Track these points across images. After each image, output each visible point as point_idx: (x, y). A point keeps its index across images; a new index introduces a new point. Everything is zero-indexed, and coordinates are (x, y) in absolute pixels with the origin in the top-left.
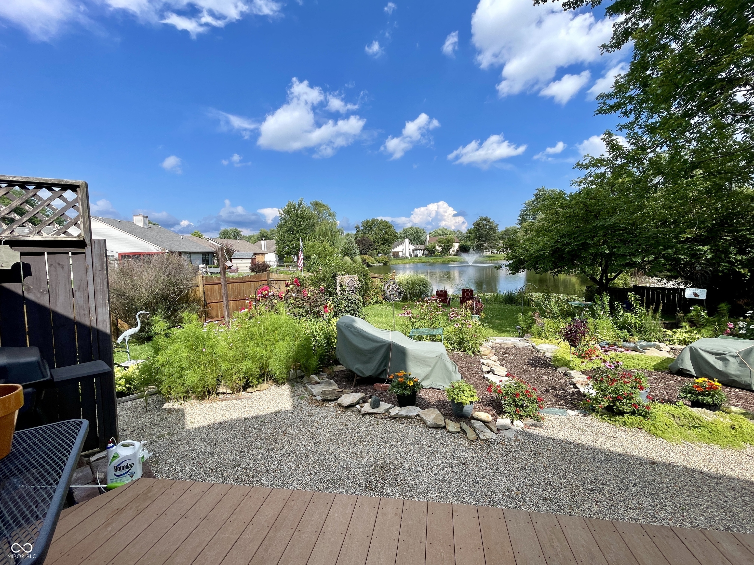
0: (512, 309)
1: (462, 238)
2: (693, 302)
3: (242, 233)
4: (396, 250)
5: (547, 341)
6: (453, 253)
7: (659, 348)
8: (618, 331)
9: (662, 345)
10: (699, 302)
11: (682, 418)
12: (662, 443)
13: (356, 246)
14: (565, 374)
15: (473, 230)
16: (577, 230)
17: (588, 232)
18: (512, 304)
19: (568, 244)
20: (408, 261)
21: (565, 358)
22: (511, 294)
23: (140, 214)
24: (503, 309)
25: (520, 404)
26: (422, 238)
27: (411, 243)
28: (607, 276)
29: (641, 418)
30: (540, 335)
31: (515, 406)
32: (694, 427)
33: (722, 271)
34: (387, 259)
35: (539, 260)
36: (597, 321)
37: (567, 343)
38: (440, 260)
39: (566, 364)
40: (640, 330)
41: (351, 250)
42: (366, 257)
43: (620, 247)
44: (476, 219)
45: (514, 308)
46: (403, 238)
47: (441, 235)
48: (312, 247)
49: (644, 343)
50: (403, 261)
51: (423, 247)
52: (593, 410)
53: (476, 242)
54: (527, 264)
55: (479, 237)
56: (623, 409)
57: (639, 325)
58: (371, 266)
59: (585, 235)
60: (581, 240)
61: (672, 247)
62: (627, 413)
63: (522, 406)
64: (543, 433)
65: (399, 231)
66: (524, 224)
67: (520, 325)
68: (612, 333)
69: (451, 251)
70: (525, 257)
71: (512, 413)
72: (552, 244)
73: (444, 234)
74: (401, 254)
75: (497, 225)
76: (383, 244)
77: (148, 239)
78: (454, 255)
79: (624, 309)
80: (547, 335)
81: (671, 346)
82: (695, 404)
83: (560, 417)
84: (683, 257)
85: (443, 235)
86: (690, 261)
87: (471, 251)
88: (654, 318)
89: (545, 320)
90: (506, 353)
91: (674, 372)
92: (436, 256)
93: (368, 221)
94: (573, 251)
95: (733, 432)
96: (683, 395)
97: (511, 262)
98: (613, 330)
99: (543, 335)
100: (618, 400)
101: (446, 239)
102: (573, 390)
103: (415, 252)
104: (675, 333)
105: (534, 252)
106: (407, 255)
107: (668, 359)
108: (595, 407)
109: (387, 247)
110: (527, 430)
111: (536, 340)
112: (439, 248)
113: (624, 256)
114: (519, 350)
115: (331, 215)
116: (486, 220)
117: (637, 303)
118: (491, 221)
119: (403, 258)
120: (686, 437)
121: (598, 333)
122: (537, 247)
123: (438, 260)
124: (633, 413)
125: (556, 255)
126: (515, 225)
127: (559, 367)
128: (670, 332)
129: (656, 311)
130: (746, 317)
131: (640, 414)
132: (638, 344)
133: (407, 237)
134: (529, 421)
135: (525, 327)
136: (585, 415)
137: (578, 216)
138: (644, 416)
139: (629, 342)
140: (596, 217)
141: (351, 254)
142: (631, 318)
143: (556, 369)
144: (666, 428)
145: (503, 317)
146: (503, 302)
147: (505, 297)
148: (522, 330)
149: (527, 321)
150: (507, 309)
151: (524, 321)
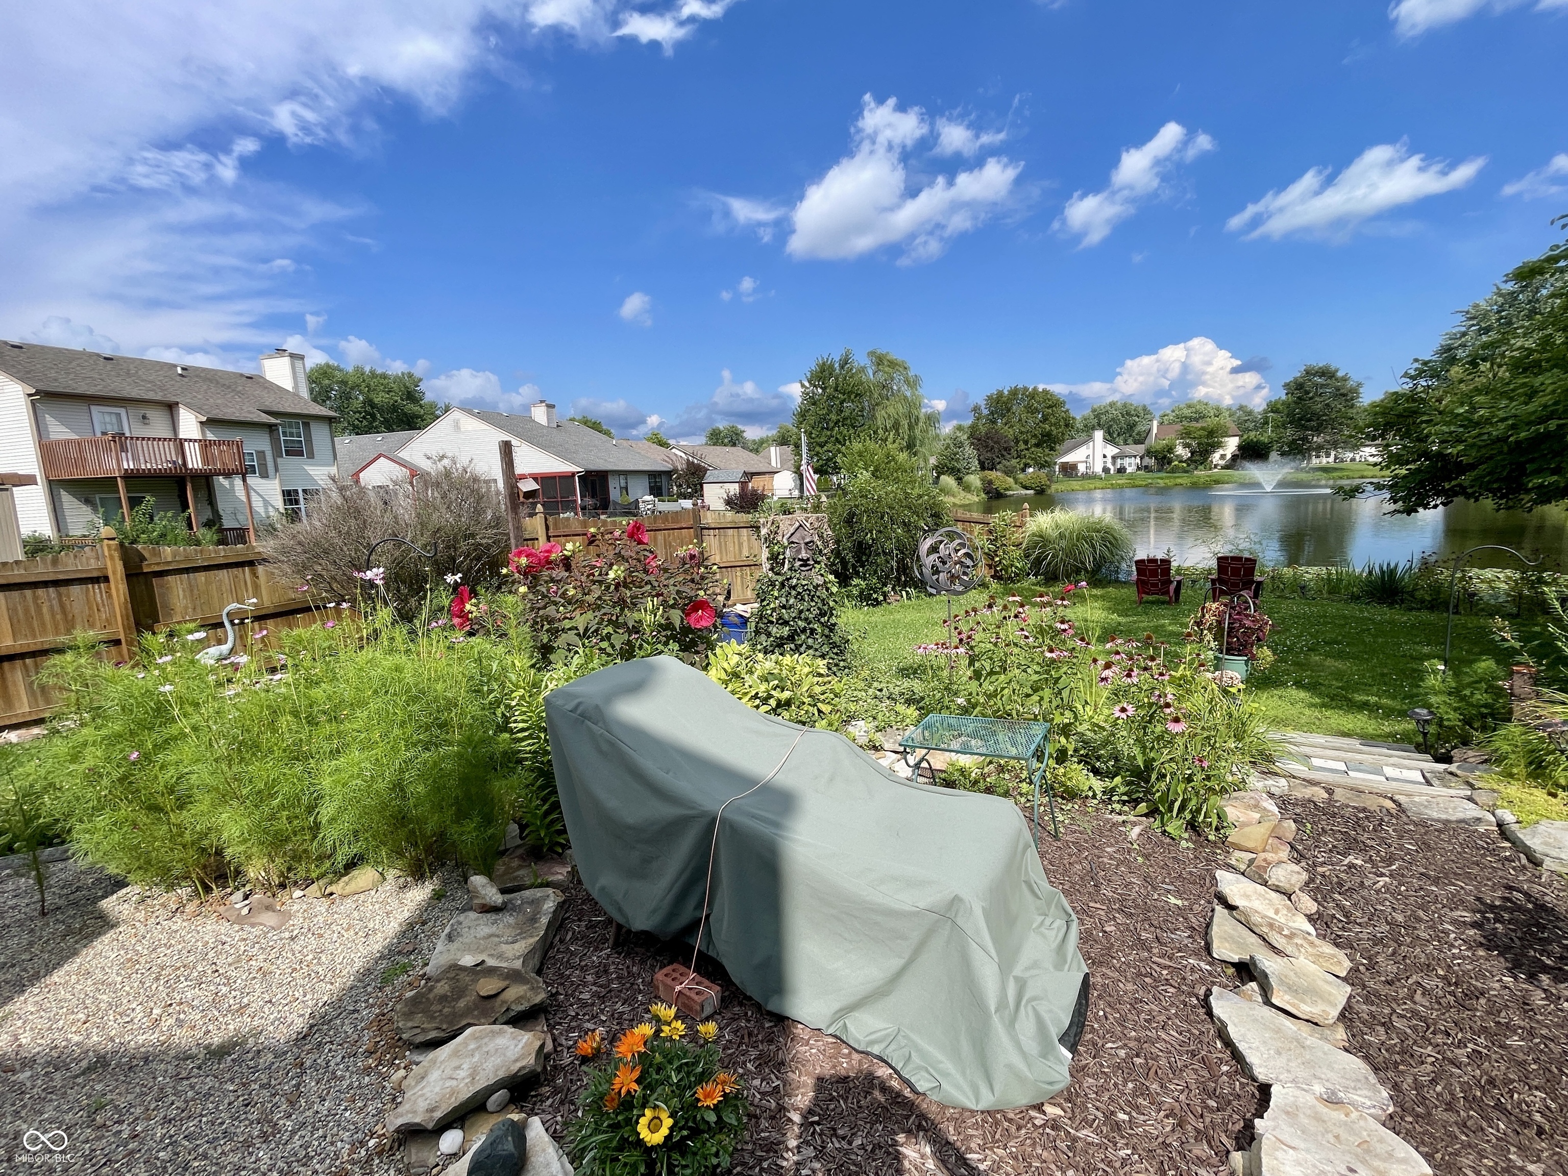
1: (1252, 425)
3: (745, 435)
4: (1069, 458)
6: (1222, 462)
13: (969, 451)
15: (1283, 403)
18: (1391, 605)
20: (1098, 484)
22: (1392, 572)
23: (542, 402)
24: (1357, 619)
26: (1140, 428)
27: (1110, 439)
34: (1044, 481)
38: (1184, 480)
41: (957, 460)
42: (993, 475)
44: (1294, 373)
46: (1089, 429)
47: (1191, 419)
48: (860, 454)
50: (1088, 484)
51: (1141, 449)
53: (1290, 433)
55: (1300, 419)
58: (1007, 496)
65: (1079, 415)
69: (1216, 457)
70: (1470, 447)
73: (1201, 417)
74: (1082, 468)
75: (1360, 385)
76: (1037, 445)
77: (550, 447)
78: (1223, 468)
85: (1197, 420)
87: (1274, 456)
92: (1173, 471)
93: (1000, 394)
97: (1403, 472)
101: (1203, 429)
103: (1119, 461)
106: (1098, 469)
109: (1047, 451)
111: (1519, 789)
112: (1182, 451)
114: (1426, 834)
115: (913, 383)
116: (1327, 373)
118: (1340, 374)
119: (1086, 477)
123: (1179, 481)
133: (1100, 426)
141: (959, 470)
145: (1354, 650)
146: (1358, 598)
147: (1369, 582)
148: (1440, 725)
149: (1467, 692)
150: (1373, 621)
151: (1450, 694)
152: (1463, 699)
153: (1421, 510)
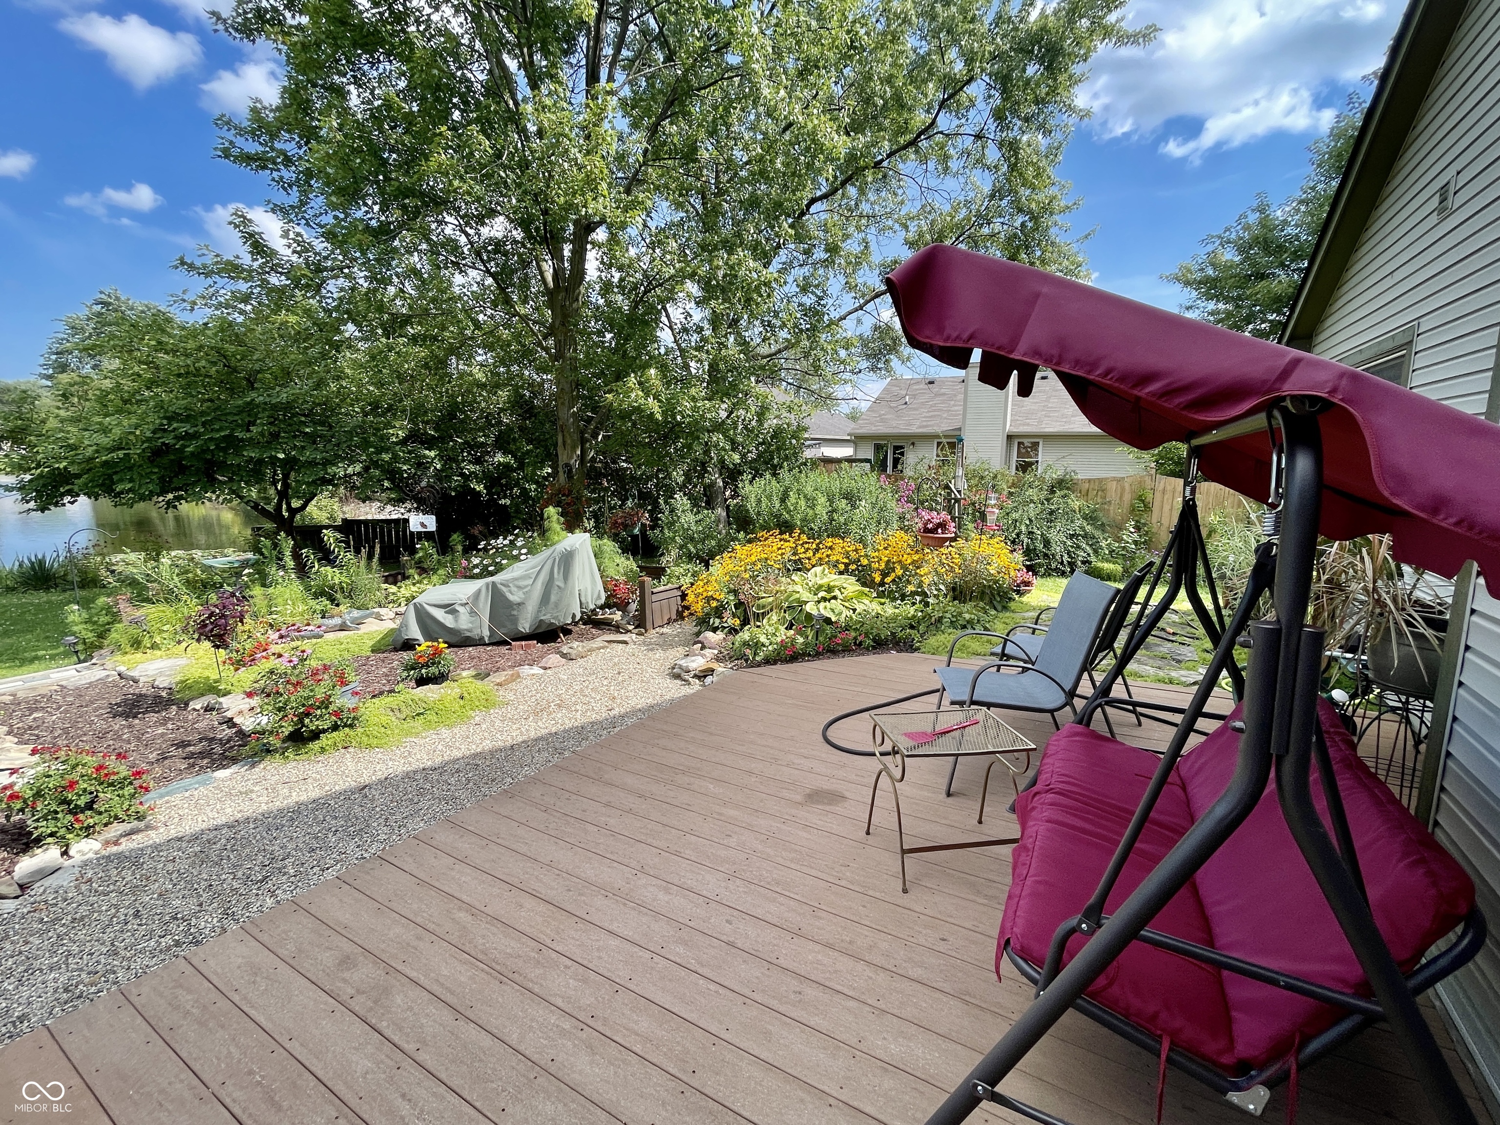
0: (49, 602)
2: (421, 536)
5: (158, 653)
7: (379, 617)
8: (312, 603)
9: (383, 611)
10: (428, 536)
11: (403, 708)
12: (378, 754)
14: (208, 709)
16: (209, 408)
17: (235, 415)
18: (47, 589)
19: (188, 437)
21: (208, 678)
22: (41, 562)
24: (16, 606)
25: (82, 802)
28: (289, 505)
29: (347, 730)
30: (136, 644)
31: (70, 812)
32: (418, 715)
33: (455, 489)
35: (116, 473)
36: (271, 590)
37: (207, 644)
39: (212, 689)
40: (350, 593)
43: (303, 448)
45: (55, 596)
49: (356, 613)
52: (268, 751)
54: (80, 481)
56: (317, 726)
57: (348, 584)
59: (230, 418)
60: (221, 429)
61: (387, 450)
62: (324, 731)
63: (90, 806)
64: (154, 837)
66: (64, 378)
67: (73, 634)
68: (301, 608)
70: (72, 463)
71: (62, 832)
72: (149, 434)
79: (319, 560)
80: (158, 639)
81: (394, 610)
82: (421, 682)
83: (196, 793)
84: (405, 468)
86: (415, 474)
88: (369, 566)
89: (150, 611)
90: (32, 710)
91: (398, 647)
94: (204, 451)
95: (462, 702)
96: (405, 674)
97: (28, 477)
98: (304, 601)
99: (147, 642)
100: (307, 715)
102: (230, 732)
104: (399, 587)
105: (97, 451)
107: (392, 630)
108: (268, 743)
110: (115, 849)
111: (128, 657)
113: (312, 464)
114: (79, 692)
117: (339, 547)
120: (408, 734)
121: (277, 613)
122: (104, 441)
124: (335, 728)
125: (165, 460)
126: (33, 379)
127: (192, 699)
128: (393, 589)
129: (370, 557)
130: (480, 550)
131: (346, 726)
132: (347, 617)
134: (117, 829)
135: (90, 635)
136: (253, 765)
137: (207, 376)
138: (351, 726)
139: (332, 617)
140: (251, 384)
142: (331, 575)
143: (187, 704)
144: (383, 730)
145: (18, 627)
146: (14, 589)
147: (22, 574)
148: (85, 643)
149: (96, 619)
150: (32, 604)
151: (86, 623)
152: (95, 623)
153: (52, 507)
